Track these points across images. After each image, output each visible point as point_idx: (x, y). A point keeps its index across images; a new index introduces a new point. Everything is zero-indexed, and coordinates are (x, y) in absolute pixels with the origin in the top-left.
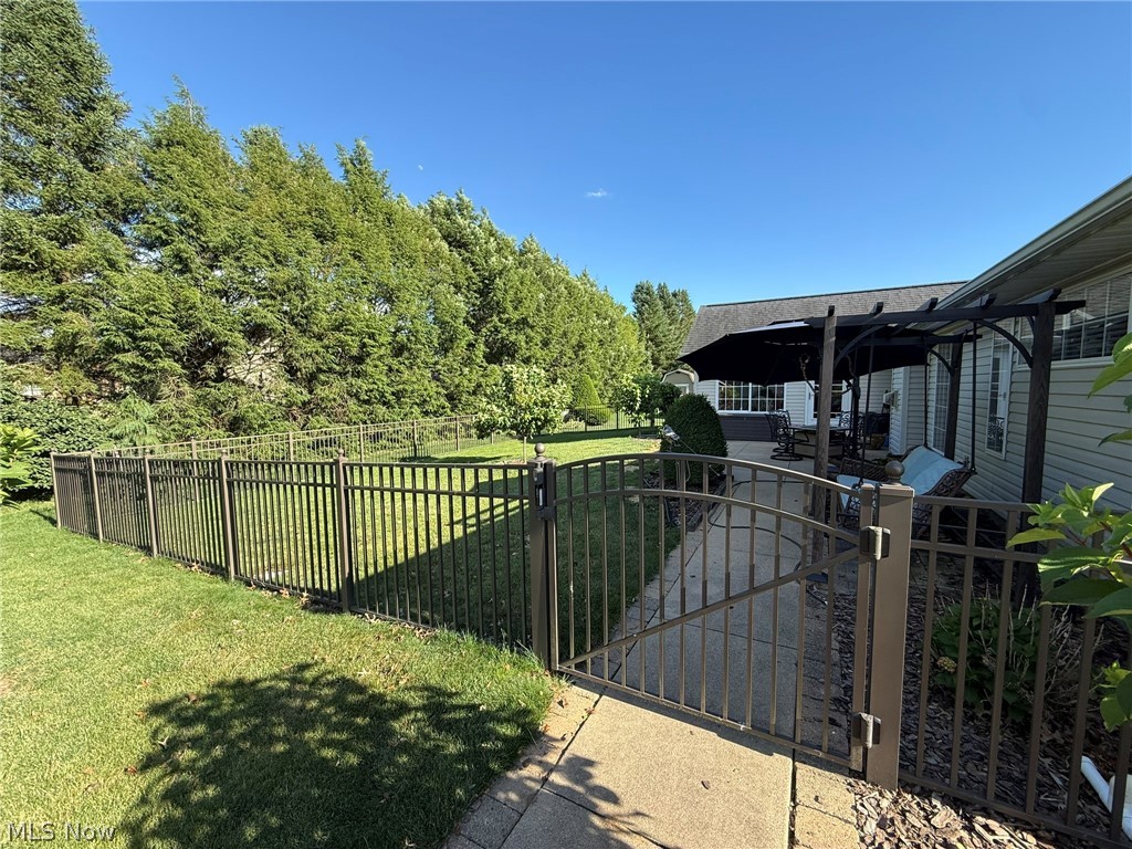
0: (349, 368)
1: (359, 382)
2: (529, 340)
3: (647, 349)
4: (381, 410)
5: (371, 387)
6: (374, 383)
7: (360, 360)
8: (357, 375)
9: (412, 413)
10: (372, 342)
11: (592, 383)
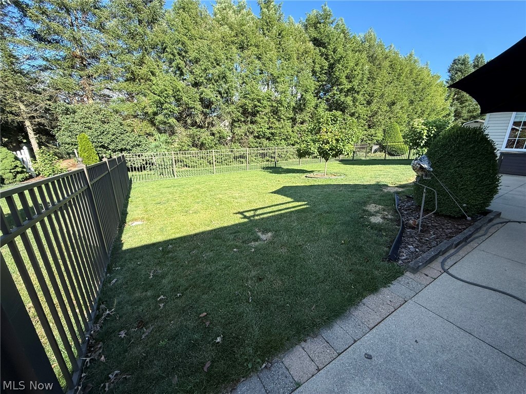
0: (249, 119)
1: (254, 126)
2: (355, 100)
3: (451, 106)
4: (265, 142)
5: (259, 130)
6: (261, 128)
7: (254, 114)
8: (252, 122)
9: (281, 144)
10: (259, 104)
11: (398, 128)
